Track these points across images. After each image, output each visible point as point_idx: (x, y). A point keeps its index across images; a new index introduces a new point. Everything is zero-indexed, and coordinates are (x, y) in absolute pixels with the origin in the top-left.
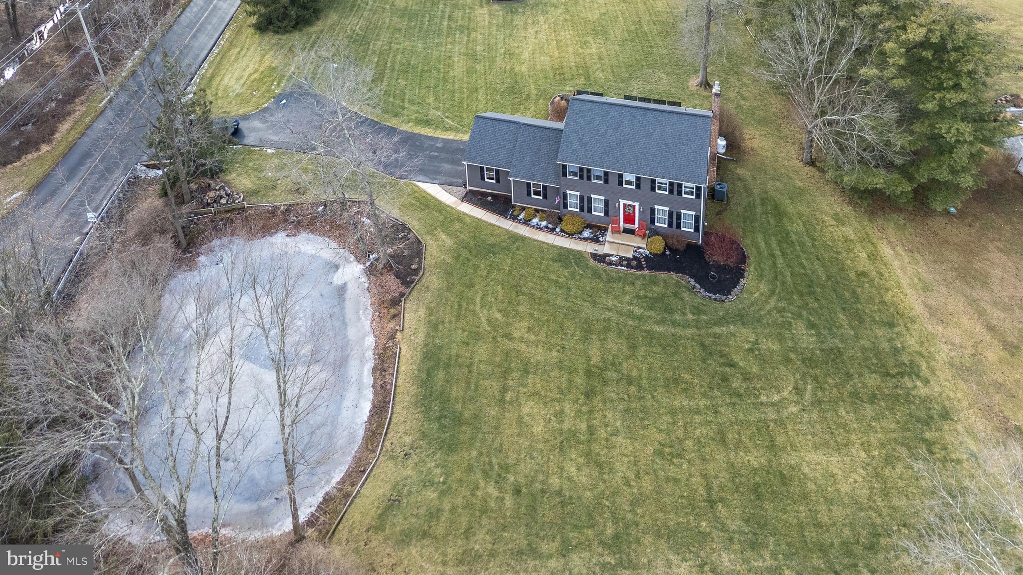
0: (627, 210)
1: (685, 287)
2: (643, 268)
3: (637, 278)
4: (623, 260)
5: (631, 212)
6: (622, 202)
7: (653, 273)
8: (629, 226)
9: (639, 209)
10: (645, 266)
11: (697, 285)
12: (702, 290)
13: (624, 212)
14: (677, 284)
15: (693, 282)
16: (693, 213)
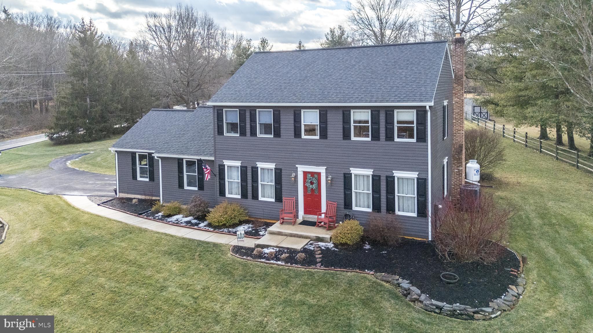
0: (308, 185)
1: (390, 292)
2: (315, 263)
3: (298, 275)
4: (283, 252)
5: (314, 186)
6: (301, 169)
7: (332, 271)
8: (312, 218)
9: (327, 177)
10: (318, 260)
11: (414, 289)
12: (423, 297)
13: (305, 188)
14: (375, 287)
15: (405, 284)
16: (414, 175)
